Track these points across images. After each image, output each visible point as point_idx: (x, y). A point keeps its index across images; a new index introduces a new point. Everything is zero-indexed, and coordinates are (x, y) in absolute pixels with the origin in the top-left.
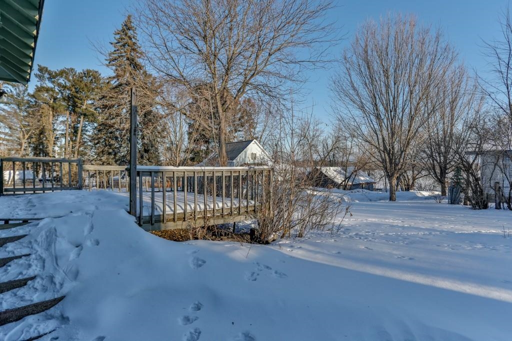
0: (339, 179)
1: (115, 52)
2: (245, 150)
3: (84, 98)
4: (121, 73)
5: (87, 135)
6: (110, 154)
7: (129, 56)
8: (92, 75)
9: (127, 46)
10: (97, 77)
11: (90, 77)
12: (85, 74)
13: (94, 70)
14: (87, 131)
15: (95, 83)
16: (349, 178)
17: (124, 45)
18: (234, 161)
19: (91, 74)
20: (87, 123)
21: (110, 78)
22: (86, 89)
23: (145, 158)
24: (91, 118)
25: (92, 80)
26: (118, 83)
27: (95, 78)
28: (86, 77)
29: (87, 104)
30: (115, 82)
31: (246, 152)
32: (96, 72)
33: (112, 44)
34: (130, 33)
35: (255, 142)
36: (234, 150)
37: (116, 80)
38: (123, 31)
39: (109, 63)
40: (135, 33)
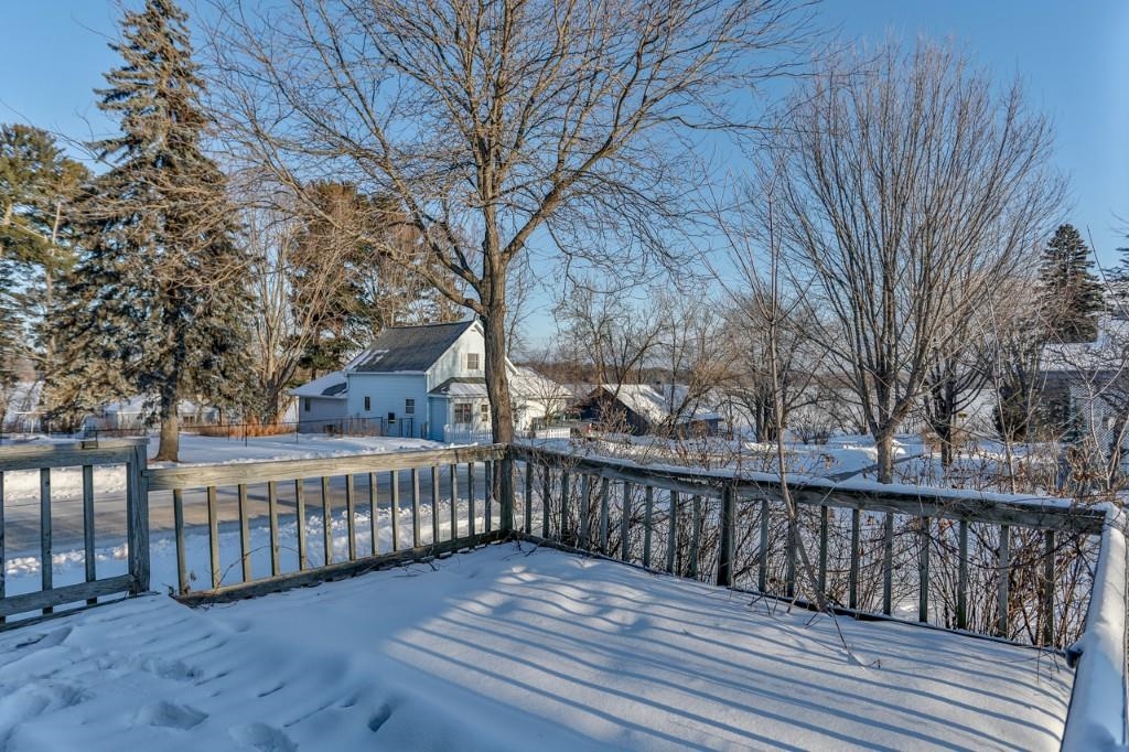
0: (657, 415)
1: (126, 73)
2: (453, 346)
3: (8, 199)
4: (141, 129)
5: (12, 295)
6: (107, 354)
7: (164, 87)
8: (30, 140)
9: (158, 59)
10: (47, 146)
11: (24, 144)
12: (8, 135)
13: (36, 127)
14: (10, 283)
15: (38, 161)
16: (679, 411)
17: (151, 57)
18: (428, 372)
19: (26, 137)
20: (11, 263)
21: (110, 142)
22: (10, 175)
23: (215, 368)
24: (25, 251)
25: (29, 153)
26: (130, 158)
27: (39, 149)
28: (12, 144)
29: (13, 214)
30: (124, 156)
31: (455, 352)
32: (43, 134)
33: (116, 48)
34: (169, 25)
35: (476, 326)
36: (423, 346)
37: (125, 149)
38: (151, 17)
39: (106, 102)
40: (184, 28)
